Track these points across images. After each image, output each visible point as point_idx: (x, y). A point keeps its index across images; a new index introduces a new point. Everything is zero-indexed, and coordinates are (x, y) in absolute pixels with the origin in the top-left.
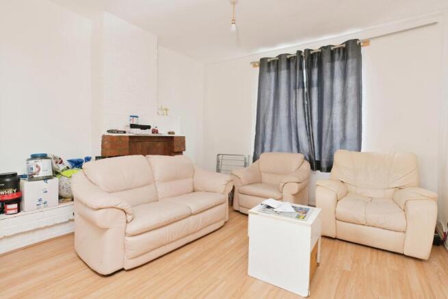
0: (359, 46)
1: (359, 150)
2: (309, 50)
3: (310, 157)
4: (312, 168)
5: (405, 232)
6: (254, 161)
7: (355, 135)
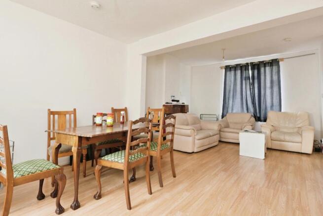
0: (279, 62)
1: (280, 110)
2: (253, 63)
3: (254, 115)
4: (256, 120)
5: (301, 143)
6: (222, 118)
7: (278, 104)
